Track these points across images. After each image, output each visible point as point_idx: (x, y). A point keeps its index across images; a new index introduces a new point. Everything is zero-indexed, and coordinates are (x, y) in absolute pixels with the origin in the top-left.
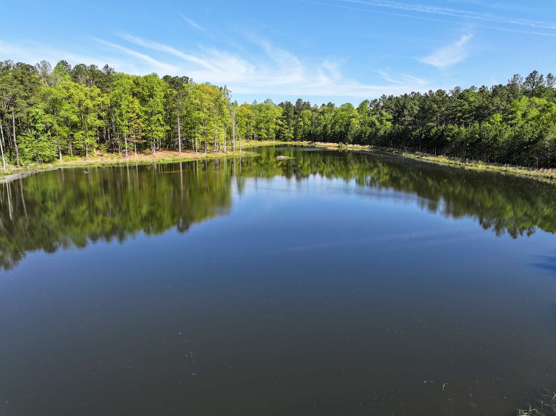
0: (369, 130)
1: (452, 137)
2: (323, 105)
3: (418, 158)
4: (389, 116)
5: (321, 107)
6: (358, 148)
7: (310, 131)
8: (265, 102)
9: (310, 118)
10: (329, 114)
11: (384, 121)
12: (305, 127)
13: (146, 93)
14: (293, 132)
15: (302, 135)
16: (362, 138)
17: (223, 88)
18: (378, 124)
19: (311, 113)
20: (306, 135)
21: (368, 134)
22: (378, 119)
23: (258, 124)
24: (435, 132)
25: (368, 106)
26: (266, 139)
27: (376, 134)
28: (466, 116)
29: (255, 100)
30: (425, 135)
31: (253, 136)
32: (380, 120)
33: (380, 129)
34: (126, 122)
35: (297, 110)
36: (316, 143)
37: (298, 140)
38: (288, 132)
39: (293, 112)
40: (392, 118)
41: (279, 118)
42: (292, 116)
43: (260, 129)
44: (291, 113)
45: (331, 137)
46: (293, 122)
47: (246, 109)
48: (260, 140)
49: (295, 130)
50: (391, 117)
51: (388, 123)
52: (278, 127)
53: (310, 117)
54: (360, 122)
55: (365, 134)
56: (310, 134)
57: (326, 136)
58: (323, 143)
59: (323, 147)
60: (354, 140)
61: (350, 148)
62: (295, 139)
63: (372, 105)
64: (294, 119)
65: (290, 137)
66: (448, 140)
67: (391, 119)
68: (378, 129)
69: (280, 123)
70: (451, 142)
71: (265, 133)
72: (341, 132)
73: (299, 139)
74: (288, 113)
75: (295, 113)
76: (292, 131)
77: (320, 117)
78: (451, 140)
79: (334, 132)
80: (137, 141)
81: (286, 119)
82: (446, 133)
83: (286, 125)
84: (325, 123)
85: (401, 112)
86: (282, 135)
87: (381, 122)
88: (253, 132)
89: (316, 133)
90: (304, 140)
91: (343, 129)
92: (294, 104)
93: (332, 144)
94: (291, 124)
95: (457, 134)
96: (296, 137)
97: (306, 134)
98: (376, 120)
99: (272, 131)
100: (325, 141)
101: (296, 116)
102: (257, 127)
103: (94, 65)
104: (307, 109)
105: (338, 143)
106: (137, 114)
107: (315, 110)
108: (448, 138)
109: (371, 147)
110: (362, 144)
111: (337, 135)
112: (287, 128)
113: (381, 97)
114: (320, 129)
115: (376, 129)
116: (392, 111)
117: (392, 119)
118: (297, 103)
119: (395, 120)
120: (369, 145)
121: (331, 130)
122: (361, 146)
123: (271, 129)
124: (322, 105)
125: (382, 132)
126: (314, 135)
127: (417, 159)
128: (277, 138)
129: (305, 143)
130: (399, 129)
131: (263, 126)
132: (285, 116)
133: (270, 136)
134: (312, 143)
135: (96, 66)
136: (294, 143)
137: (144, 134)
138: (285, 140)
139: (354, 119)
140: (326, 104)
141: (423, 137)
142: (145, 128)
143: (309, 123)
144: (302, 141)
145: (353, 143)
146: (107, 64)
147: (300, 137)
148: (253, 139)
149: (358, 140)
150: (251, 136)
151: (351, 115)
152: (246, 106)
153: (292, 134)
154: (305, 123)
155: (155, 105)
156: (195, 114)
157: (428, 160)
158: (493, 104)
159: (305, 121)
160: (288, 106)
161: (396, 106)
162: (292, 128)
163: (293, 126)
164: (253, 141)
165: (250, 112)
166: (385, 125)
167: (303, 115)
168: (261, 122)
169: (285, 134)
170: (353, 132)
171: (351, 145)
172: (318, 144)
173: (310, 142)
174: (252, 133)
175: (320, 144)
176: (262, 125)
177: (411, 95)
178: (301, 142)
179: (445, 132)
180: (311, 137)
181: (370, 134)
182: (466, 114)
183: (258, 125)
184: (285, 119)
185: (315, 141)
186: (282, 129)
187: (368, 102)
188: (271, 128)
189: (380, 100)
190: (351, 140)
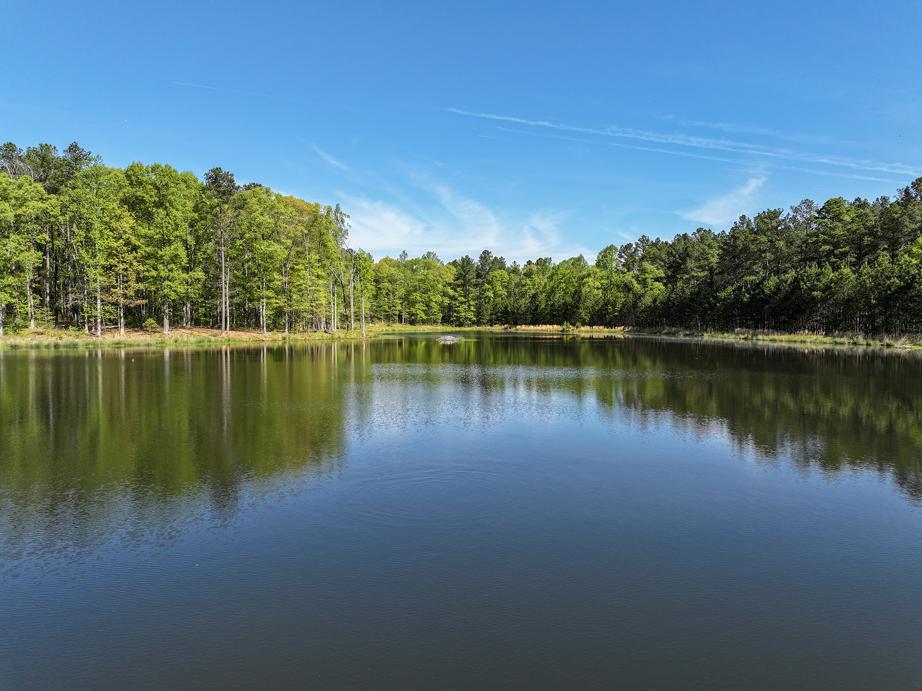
0: (621, 298)
1: (823, 291)
2: (529, 263)
3: (746, 339)
4: (659, 272)
5: (525, 265)
6: (601, 332)
7: (506, 307)
8: (424, 258)
9: (506, 284)
10: (541, 277)
11: (649, 281)
12: (496, 300)
13: (150, 196)
14: (475, 310)
15: (492, 314)
16: (608, 313)
17: (334, 208)
18: (637, 286)
19: (506, 276)
20: (499, 314)
21: (619, 306)
22: (637, 278)
23: (409, 293)
24: (774, 287)
25: (616, 256)
26: (424, 322)
27: (635, 305)
28: (841, 250)
29: (404, 252)
30: (749, 294)
31: (400, 317)
32: (640, 279)
33: (643, 295)
34: (101, 259)
35: (481, 270)
36: (518, 327)
37: (484, 324)
38: (465, 309)
39: (474, 274)
40: (663, 275)
41: (450, 284)
42: (472, 281)
43: (413, 303)
44: (471, 276)
45: (547, 314)
46: (474, 292)
47: (388, 266)
48: (412, 323)
49: (479, 308)
50: (661, 273)
51: (657, 284)
52: (447, 301)
53: (504, 282)
54: (602, 284)
55: (614, 306)
56: (506, 312)
57: (537, 314)
58: (532, 326)
59: (532, 332)
60: (592, 318)
61: (585, 332)
62: (478, 323)
63: (623, 254)
64: (476, 285)
65: (470, 320)
66: (813, 298)
67: (662, 278)
68: (640, 297)
69: (451, 292)
70: (823, 300)
71: (422, 310)
72: (565, 304)
73: (485, 321)
74: (465, 275)
75: (478, 276)
76: (473, 308)
77: (523, 282)
78: (822, 297)
79: (553, 305)
80: (127, 302)
81: (463, 285)
82: (805, 284)
83: (462, 296)
84: (533, 292)
85: (681, 265)
86: (455, 314)
87: (644, 283)
88: (399, 308)
89: (518, 309)
90: (495, 324)
91: (569, 299)
92: (476, 260)
93: (549, 327)
94: (471, 295)
95: (836, 283)
96: (480, 318)
97: (498, 312)
98: (633, 280)
99: (435, 308)
100: (535, 322)
101: (480, 281)
102: (408, 300)
103: (48, 145)
104: (500, 268)
105: (560, 324)
106: (127, 244)
107: (515, 271)
108: (815, 293)
109: (627, 330)
110: (610, 324)
111: (558, 310)
112: (464, 303)
113: (639, 240)
114: (524, 302)
115: (635, 295)
116: (663, 264)
117: (664, 277)
118: (481, 257)
119: (670, 280)
120: (623, 327)
121: (547, 301)
122: (607, 328)
123: (433, 304)
124: (527, 262)
125: (647, 300)
126: (514, 313)
127: (742, 341)
128: (446, 320)
129: (498, 328)
130: (684, 292)
131: (418, 298)
132: (460, 282)
133: (432, 317)
134: (510, 328)
135: (53, 147)
136: (475, 328)
137: (141, 286)
138: (461, 325)
139: (590, 280)
140: (534, 261)
141: (746, 300)
142: (146, 274)
143: (504, 292)
144: (491, 326)
145: (591, 324)
146: (75, 142)
147: (488, 318)
148: (401, 322)
149: (599, 317)
150: (396, 315)
151: (585, 273)
152: (387, 262)
153: (473, 314)
154: (496, 293)
155: (169, 223)
156: (263, 246)
157: (773, 341)
158: (911, 217)
159: (496, 290)
160: (465, 263)
161: (670, 254)
162: (472, 303)
163: (474, 300)
164: (400, 325)
165: (393, 270)
166: (652, 289)
167: (492, 279)
168: (415, 291)
169: (461, 312)
170: (589, 304)
171: (587, 328)
172: (522, 328)
173: (506, 326)
174: (398, 311)
175: (527, 328)
176: (417, 296)
177: (697, 235)
178: (489, 327)
179: (802, 283)
180: (508, 317)
181: (624, 305)
182: (842, 245)
183: (409, 295)
184: (459, 286)
185: (516, 324)
186: (455, 304)
187: (616, 249)
188: (433, 302)
189: (637, 244)
190: (587, 319)
